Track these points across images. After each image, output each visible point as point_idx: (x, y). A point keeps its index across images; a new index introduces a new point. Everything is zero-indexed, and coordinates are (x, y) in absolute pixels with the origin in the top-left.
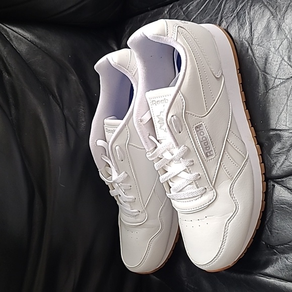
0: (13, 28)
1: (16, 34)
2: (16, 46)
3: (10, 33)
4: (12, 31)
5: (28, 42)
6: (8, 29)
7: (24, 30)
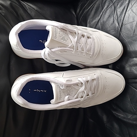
0: (28, 4)
1: (30, 7)
2: (30, 12)
3: (27, 6)
4: (28, 5)
5: (35, 11)
6: (26, 5)
7: (33, 5)
